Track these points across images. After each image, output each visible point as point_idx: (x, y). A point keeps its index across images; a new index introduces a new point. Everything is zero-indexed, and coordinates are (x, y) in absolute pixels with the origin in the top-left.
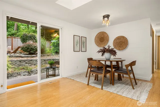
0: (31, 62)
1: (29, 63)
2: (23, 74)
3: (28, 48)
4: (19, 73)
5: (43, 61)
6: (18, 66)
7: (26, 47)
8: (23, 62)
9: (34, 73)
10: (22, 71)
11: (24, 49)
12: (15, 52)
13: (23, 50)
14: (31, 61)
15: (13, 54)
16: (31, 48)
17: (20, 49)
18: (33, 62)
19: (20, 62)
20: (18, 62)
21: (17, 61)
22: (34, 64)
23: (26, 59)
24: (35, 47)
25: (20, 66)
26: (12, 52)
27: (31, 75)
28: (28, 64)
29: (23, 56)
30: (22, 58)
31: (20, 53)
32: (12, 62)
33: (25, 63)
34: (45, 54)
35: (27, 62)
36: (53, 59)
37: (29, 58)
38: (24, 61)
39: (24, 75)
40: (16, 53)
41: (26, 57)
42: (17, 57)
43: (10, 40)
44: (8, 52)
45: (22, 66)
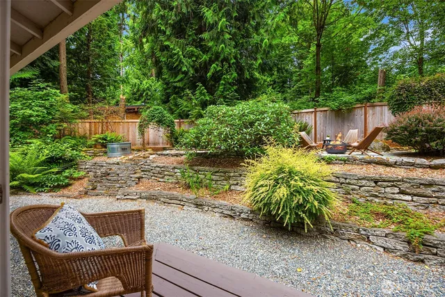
1: (415, 195)
2: (381, 242)
3: (414, 133)
4: (363, 232)
6: (369, 198)
7: (405, 129)
8: (389, 184)
9: (441, 259)
10: (378, 223)
11: (398, 134)
12: (364, 146)
13: (394, 140)
14: (430, 185)
15: (357, 154)
16: (428, 131)
17: (381, 137)
18: (437, 194)
19: (376, 183)
20: (368, 184)
21: (364, 179)
22: (443, 201)
23: (400, 173)
25: (377, 200)
26: (355, 147)
27: (422, 261)
28: (409, 198)
29: (393, 159)
30: (388, 169)
31: (383, 148)
32: (346, 179)
33: (397, 190)
35: (404, 187)
37: (418, 174)
38: (394, 183)
40: (366, 149)
41: (402, 164)
42: (369, 163)
43: (359, 114)
44: (346, 147)
45: (383, 202)
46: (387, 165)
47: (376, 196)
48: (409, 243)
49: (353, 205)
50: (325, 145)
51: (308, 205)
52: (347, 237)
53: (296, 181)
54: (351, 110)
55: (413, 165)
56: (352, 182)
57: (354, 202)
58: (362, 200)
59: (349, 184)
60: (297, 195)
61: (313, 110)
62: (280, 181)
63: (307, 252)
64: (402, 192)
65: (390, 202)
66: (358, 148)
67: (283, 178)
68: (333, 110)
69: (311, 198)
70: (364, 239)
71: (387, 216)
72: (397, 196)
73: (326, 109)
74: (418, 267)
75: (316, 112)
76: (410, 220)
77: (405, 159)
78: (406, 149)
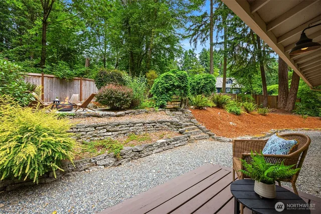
0: (117, 128)
1: (113, 131)
2: (103, 162)
3: (110, 98)
4: (93, 161)
5: (140, 124)
6: (92, 139)
7: (106, 96)
8: (102, 128)
9: (126, 160)
10: (99, 152)
11: (102, 99)
12: (85, 106)
13: (100, 102)
14: (118, 125)
15: (80, 110)
16: (116, 98)
17: (94, 100)
18: (121, 129)
19: (95, 128)
20: (91, 130)
21: (89, 127)
22: (123, 132)
23: (105, 121)
24: (123, 95)
25: (96, 139)
26: (79, 106)
27: (120, 164)
28: (110, 133)
29: (101, 113)
30: (99, 119)
31: (94, 107)
32: (77, 129)
33: (105, 130)
34: (141, 110)
35: (108, 128)
36: (160, 120)
37: (112, 120)
38: (104, 126)
39: (104, 165)
40: (86, 107)
41: (106, 115)
42: (89, 116)
43: (77, 84)
44: (73, 106)
45: (99, 139)
46: (98, 116)
47: (96, 136)
48: (115, 157)
49: (83, 145)
50: (56, 105)
51: (57, 155)
52: (83, 168)
53: (44, 136)
54: (71, 80)
55: (110, 115)
56: (81, 130)
57: (83, 143)
58: (88, 141)
59: (80, 132)
60: (45, 149)
61: (40, 75)
62: (24, 140)
63: (56, 195)
64: (108, 131)
65: (102, 138)
66: (81, 107)
67: (28, 138)
68: (58, 78)
69: (59, 149)
70: (93, 165)
71: (103, 146)
72: (105, 134)
73: (52, 76)
74: (119, 167)
75: (43, 77)
76: (114, 145)
77: (107, 113)
78: (103, 107)
